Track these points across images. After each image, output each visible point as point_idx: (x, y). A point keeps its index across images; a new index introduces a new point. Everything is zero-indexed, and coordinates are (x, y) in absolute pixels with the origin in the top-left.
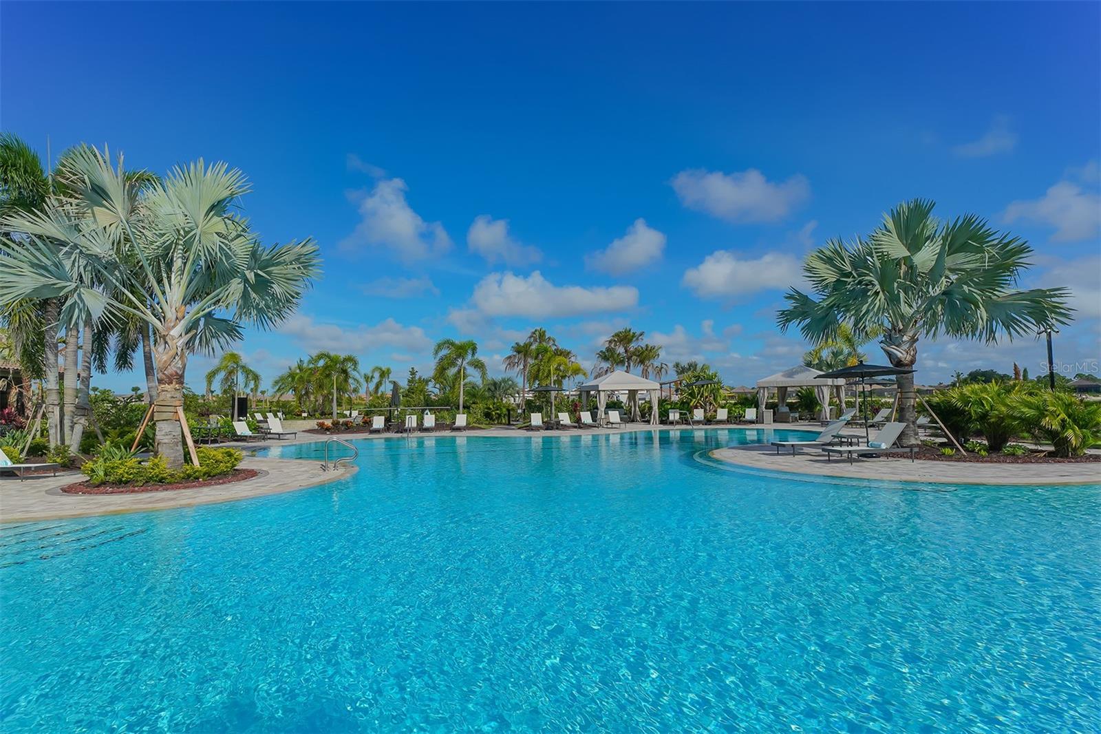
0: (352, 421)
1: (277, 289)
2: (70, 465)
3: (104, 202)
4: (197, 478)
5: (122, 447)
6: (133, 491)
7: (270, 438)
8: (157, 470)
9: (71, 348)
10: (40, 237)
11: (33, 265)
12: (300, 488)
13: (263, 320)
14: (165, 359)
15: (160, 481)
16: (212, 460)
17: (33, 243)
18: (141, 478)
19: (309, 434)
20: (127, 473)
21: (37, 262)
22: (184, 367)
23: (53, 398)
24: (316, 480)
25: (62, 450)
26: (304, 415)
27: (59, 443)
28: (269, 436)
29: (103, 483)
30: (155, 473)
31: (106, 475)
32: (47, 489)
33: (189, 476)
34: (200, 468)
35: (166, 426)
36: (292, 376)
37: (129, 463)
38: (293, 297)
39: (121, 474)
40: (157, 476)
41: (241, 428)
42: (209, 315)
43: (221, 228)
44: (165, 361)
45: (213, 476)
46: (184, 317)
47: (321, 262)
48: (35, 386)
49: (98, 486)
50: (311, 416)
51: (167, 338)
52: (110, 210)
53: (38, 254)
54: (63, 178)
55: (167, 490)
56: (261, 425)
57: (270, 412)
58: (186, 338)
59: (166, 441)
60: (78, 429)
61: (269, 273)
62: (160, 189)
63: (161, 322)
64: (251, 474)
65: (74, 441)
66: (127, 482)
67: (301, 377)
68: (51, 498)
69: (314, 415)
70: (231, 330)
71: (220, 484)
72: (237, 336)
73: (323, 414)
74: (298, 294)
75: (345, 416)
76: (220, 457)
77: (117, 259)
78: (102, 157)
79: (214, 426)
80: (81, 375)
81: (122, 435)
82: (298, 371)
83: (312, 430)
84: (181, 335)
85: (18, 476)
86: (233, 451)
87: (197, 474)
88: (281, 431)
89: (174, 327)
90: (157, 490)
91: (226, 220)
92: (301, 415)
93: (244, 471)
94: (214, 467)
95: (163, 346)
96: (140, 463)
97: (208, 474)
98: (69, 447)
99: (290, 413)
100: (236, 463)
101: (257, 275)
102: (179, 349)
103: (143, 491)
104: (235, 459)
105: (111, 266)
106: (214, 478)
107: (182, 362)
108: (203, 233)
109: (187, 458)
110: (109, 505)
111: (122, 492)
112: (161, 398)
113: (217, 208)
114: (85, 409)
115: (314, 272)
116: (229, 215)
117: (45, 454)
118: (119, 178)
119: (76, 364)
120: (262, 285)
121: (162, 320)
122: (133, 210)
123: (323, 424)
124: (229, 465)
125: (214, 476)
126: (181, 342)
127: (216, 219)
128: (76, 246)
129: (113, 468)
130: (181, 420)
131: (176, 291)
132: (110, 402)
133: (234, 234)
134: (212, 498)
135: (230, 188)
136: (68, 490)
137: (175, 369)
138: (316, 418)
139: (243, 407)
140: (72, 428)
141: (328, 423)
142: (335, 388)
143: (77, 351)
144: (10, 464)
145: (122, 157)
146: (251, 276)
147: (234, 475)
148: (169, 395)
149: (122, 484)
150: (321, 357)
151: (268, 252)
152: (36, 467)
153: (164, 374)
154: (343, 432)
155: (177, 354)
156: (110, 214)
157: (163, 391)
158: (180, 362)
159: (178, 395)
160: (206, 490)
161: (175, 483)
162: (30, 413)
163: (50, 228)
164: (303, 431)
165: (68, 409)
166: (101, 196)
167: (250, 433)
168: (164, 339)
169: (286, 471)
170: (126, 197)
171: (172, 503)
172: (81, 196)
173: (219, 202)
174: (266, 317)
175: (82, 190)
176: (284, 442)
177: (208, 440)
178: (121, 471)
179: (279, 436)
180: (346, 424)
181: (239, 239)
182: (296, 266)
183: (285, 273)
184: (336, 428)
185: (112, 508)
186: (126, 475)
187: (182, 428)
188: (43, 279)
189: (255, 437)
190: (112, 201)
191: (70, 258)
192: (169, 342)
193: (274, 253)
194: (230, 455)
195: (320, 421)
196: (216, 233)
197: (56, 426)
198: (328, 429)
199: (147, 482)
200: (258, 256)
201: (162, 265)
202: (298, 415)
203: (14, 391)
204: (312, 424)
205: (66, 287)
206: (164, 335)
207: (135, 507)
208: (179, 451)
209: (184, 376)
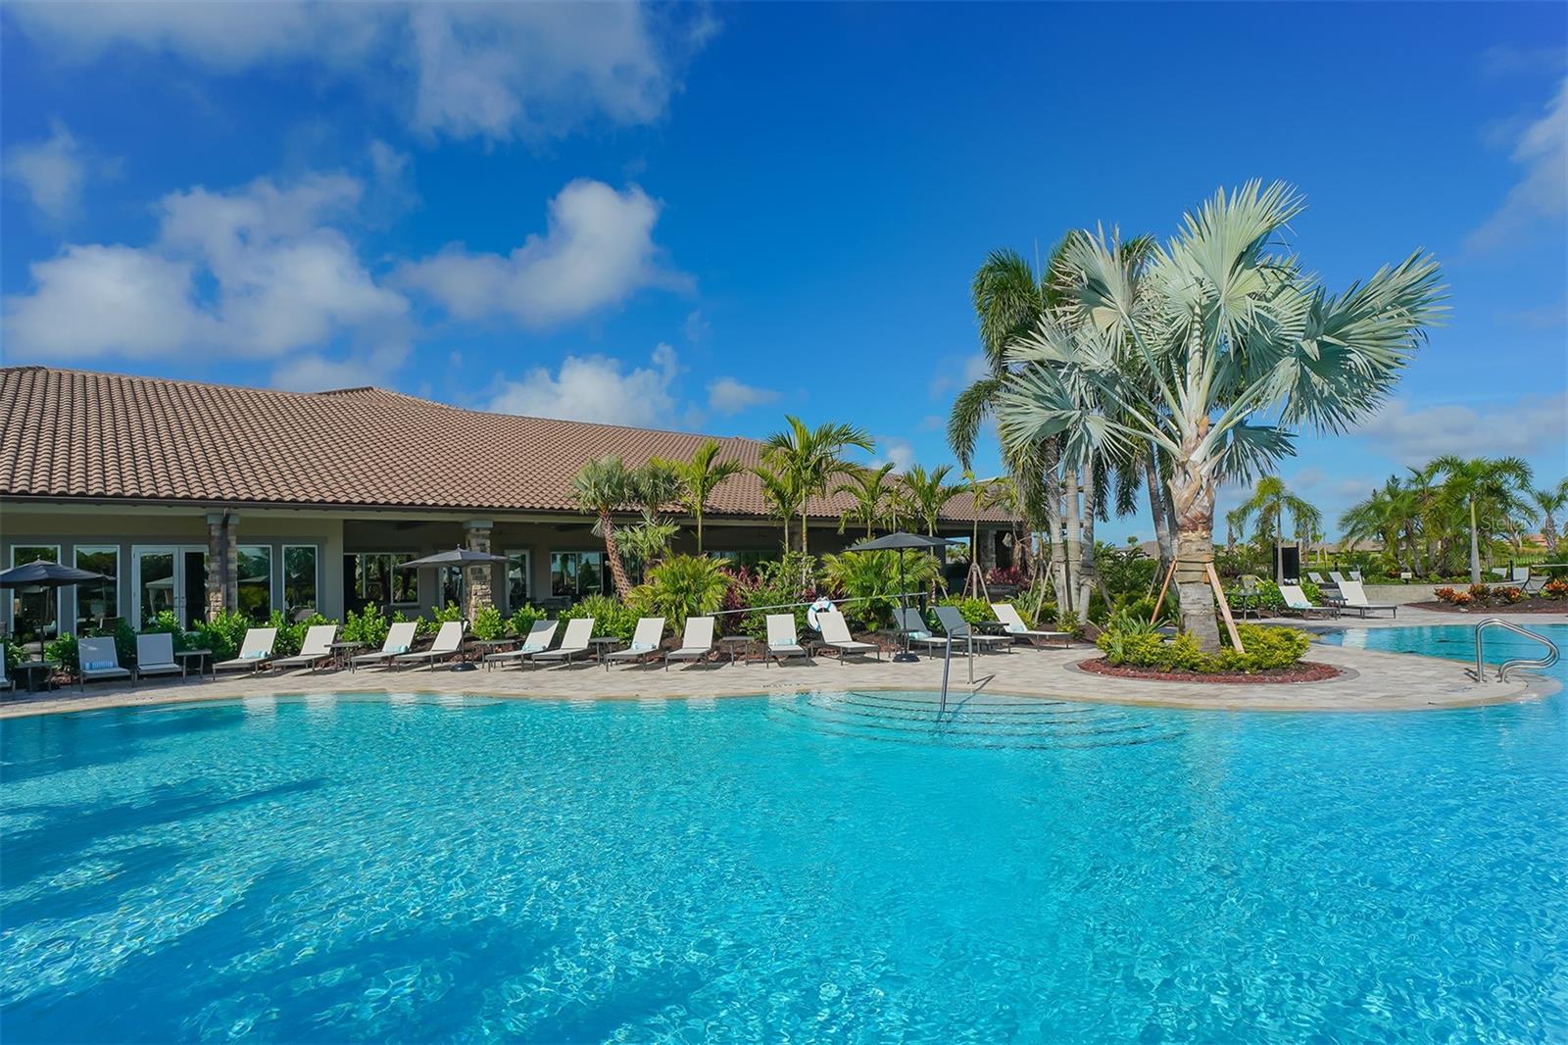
0: (1520, 587)
1: (1357, 359)
2: (1080, 637)
3: (1103, 299)
4: (1242, 669)
5: (1140, 617)
6: (1159, 678)
7: (1344, 615)
8: (1187, 653)
9: (1071, 492)
10: (1041, 363)
11: (1037, 398)
12: (1430, 707)
13: (1332, 415)
14: (1186, 496)
15: (1192, 669)
16: (1262, 645)
17: (1035, 372)
18: (1167, 661)
19: (1420, 611)
20: (1149, 652)
21: (1040, 393)
22: (1212, 506)
23: (1058, 554)
24: (1461, 697)
25: (1071, 617)
26: (1404, 575)
27: (1067, 608)
28: (1343, 611)
29: (1122, 663)
30: (1185, 656)
31: (1125, 652)
32: (1063, 663)
33: (1230, 665)
34: (1246, 655)
35: (1193, 591)
36: (1377, 508)
37: (1151, 640)
38: (1388, 367)
39: (1143, 653)
40: (1187, 661)
41: (1294, 595)
42: (1241, 423)
43: (1256, 285)
44: (1187, 499)
45: (1269, 668)
46: (1207, 433)
47: (1444, 291)
48: (1036, 541)
49: (1118, 666)
50: (1420, 577)
51: (1188, 467)
52: (1109, 307)
53: (1041, 385)
54: (1059, 284)
55: (1202, 681)
56: (1324, 592)
57: (1336, 570)
58: (1213, 462)
59: (1194, 612)
60: (1085, 592)
61: (1343, 337)
62: (1165, 258)
63: (1177, 444)
64: (1327, 672)
65: (1082, 605)
66: (1150, 665)
67: (1395, 509)
68: (1071, 674)
69: (1427, 576)
70: (1274, 441)
71: (1278, 682)
72: (1285, 451)
73: (1446, 574)
74: (1396, 360)
75: (1498, 579)
76: (1275, 641)
77: (1118, 370)
78: (1096, 241)
79: (1250, 593)
80: (1084, 525)
81: (1130, 601)
82: (1388, 498)
83: (1425, 603)
84: (1205, 459)
85: (1032, 644)
86: (1293, 633)
87: (1242, 662)
88: (1363, 602)
89: (1194, 449)
90: (1189, 680)
91: (1263, 270)
92: (1400, 576)
93: (1314, 665)
94: (1266, 656)
95: (1182, 478)
96: (1162, 641)
97: (1257, 665)
98: (1078, 613)
99: (1372, 573)
100: (1299, 651)
101: (1322, 345)
102: (1205, 480)
103: (1171, 679)
104: (1299, 645)
105: (1112, 380)
106: (1267, 672)
107: (1209, 497)
108: (1230, 300)
109: (1225, 639)
110: (1136, 692)
111: (1146, 677)
112: (1184, 551)
113: (1248, 256)
114: (1090, 567)
115: (1428, 314)
116: (1265, 260)
117: (1055, 621)
118: (1116, 261)
119: (1077, 510)
120: (1331, 359)
121: (1179, 441)
122: (1136, 297)
123: (1450, 592)
124: (1289, 653)
125: (1266, 669)
126: (1205, 470)
127: (1247, 273)
128: (1075, 365)
129: (1132, 644)
130: (1213, 582)
131: (1193, 398)
132: (1111, 558)
133: (1274, 287)
134: (1271, 703)
135: (1267, 217)
136: (1087, 667)
137: (1200, 509)
138: (1431, 582)
139: (1291, 564)
140: (1079, 590)
141: (1462, 590)
142: (1474, 524)
143: (1077, 495)
144: (1025, 631)
145: (1118, 231)
146: (1311, 349)
147: (1298, 671)
148: (1194, 547)
149: (1144, 667)
150: (1435, 468)
151: (1342, 300)
152: (1050, 636)
153: (1185, 517)
154: (1499, 609)
155: (1201, 487)
156: (1109, 312)
157: (1187, 541)
158: (1206, 499)
159: (1206, 546)
160: (1258, 688)
161: (1211, 672)
162: (1032, 572)
163: (1047, 350)
164: (1406, 605)
165: (1074, 567)
166: (1098, 292)
167: (1308, 605)
168: (1184, 468)
169: (1391, 673)
170: (1126, 282)
171: (1214, 702)
172: (1076, 301)
173: (1249, 247)
174: (1336, 411)
175: (1078, 292)
176: (1374, 623)
177: (1243, 613)
178: (1142, 650)
179: (1362, 612)
180: (1507, 594)
181: (1284, 292)
182: (1394, 313)
183: (1375, 328)
184: (1481, 600)
185: (1139, 697)
186: (1148, 656)
187: (1214, 593)
188: (1047, 413)
189: (1317, 612)
190: (1110, 294)
191: (1069, 380)
192: (1190, 471)
193: (1353, 299)
194: (1290, 639)
195: (1441, 587)
196: (1249, 295)
197: (1063, 587)
198: (1462, 602)
199: (1174, 667)
200: (1322, 313)
201: (1174, 365)
202: (1392, 576)
203: (1018, 547)
204: (1427, 592)
205: (1071, 417)
206: (1183, 462)
207: (1167, 699)
208: (1211, 627)
209: (1212, 519)
